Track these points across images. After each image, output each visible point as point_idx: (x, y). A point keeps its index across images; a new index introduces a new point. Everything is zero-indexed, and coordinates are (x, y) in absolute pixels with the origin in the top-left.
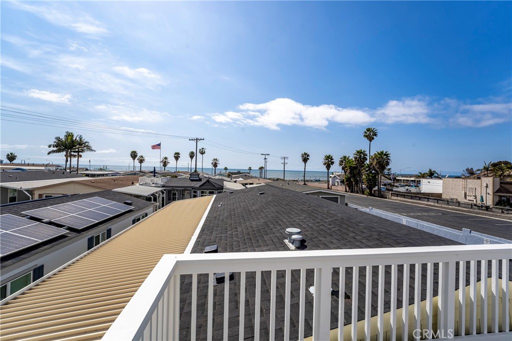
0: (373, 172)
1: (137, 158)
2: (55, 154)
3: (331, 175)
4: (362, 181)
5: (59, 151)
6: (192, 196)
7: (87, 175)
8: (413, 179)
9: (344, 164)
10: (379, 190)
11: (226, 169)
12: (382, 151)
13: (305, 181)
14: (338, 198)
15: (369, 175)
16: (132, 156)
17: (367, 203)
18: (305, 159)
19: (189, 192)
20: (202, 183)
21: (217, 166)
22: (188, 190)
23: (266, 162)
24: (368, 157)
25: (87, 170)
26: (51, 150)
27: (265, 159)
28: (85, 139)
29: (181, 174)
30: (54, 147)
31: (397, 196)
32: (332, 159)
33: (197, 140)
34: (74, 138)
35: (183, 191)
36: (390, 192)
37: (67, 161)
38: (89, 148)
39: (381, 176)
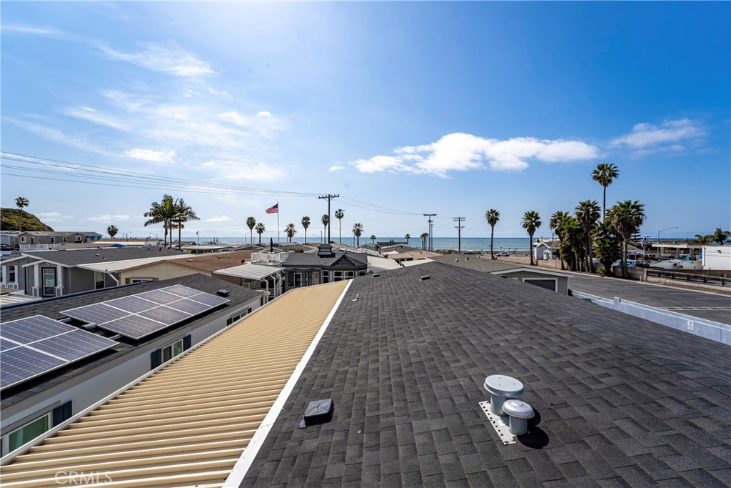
0: (612, 236)
1: (255, 227)
2: (152, 225)
3: (535, 244)
4: (590, 252)
5: (156, 220)
6: (322, 280)
7: (194, 252)
8: (685, 246)
9: (558, 224)
10: (623, 266)
11: (373, 238)
12: (627, 200)
13: (492, 253)
14: (554, 281)
15: (604, 243)
16: (248, 225)
17: (603, 289)
18: (493, 218)
19: (317, 273)
20: (334, 260)
21: (360, 234)
22: (316, 271)
23: (431, 226)
24: (601, 213)
25: (194, 244)
26: (147, 221)
27: (430, 221)
28: (187, 204)
29: (310, 247)
30: (150, 216)
31: (659, 276)
32: (538, 218)
33: (329, 197)
34: (174, 203)
35: (310, 272)
36: (646, 270)
37: (166, 233)
38: (192, 216)
39: (627, 243)
